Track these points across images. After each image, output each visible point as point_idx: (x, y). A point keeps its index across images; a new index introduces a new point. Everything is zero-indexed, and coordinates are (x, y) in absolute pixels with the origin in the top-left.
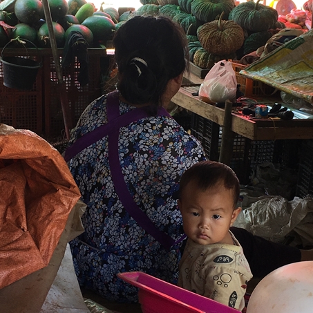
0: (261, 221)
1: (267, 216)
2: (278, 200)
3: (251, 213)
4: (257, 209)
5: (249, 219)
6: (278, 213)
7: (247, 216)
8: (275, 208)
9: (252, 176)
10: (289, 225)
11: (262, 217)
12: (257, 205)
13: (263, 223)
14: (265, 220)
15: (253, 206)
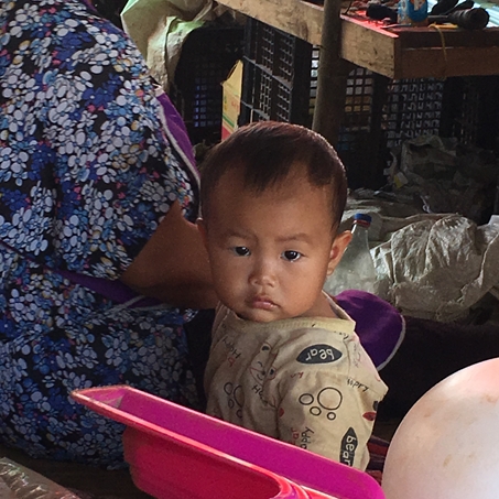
0: (413, 273)
1: (428, 260)
2: (453, 223)
3: (389, 256)
4: (403, 245)
5: (385, 270)
6: (453, 254)
7: (379, 262)
8: (445, 242)
9: (392, 169)
10: (480, 280)
11: (415, 264)
12: (404, 237)
13: (419, 278)
14: (422, 271)
15: (395, 238)
